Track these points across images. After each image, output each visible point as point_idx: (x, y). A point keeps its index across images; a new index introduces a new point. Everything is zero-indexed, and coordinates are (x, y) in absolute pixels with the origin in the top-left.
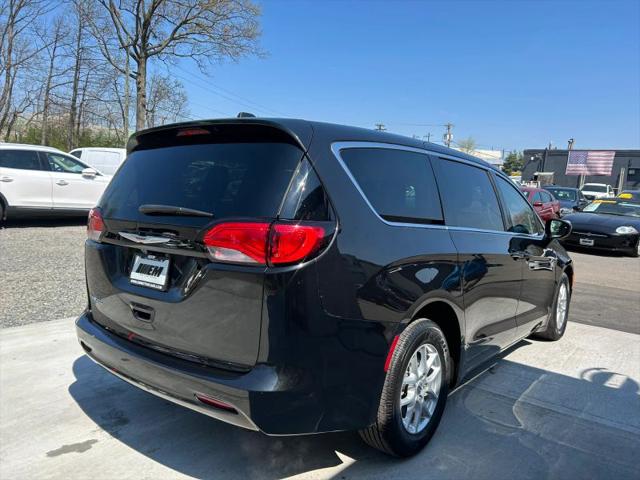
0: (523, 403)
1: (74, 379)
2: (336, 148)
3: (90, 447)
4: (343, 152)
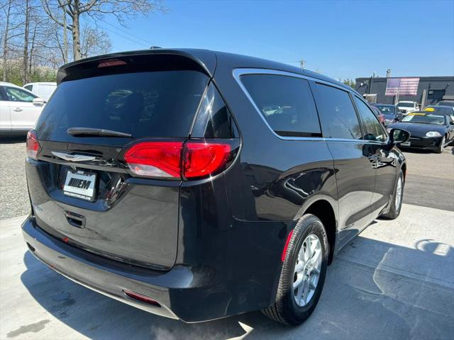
0: (380, 271)
1: (25, 269)
2: (237, 74)
3: (43, 327)
4: (243, 77)
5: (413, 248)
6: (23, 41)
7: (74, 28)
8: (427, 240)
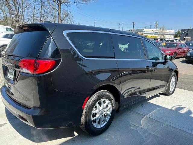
2: (65, 33)
3: (4, 125)
5: (170, 109)
6: (40, 16)
7: (59, 10)
8: (179, 106)
